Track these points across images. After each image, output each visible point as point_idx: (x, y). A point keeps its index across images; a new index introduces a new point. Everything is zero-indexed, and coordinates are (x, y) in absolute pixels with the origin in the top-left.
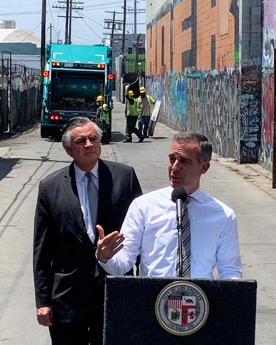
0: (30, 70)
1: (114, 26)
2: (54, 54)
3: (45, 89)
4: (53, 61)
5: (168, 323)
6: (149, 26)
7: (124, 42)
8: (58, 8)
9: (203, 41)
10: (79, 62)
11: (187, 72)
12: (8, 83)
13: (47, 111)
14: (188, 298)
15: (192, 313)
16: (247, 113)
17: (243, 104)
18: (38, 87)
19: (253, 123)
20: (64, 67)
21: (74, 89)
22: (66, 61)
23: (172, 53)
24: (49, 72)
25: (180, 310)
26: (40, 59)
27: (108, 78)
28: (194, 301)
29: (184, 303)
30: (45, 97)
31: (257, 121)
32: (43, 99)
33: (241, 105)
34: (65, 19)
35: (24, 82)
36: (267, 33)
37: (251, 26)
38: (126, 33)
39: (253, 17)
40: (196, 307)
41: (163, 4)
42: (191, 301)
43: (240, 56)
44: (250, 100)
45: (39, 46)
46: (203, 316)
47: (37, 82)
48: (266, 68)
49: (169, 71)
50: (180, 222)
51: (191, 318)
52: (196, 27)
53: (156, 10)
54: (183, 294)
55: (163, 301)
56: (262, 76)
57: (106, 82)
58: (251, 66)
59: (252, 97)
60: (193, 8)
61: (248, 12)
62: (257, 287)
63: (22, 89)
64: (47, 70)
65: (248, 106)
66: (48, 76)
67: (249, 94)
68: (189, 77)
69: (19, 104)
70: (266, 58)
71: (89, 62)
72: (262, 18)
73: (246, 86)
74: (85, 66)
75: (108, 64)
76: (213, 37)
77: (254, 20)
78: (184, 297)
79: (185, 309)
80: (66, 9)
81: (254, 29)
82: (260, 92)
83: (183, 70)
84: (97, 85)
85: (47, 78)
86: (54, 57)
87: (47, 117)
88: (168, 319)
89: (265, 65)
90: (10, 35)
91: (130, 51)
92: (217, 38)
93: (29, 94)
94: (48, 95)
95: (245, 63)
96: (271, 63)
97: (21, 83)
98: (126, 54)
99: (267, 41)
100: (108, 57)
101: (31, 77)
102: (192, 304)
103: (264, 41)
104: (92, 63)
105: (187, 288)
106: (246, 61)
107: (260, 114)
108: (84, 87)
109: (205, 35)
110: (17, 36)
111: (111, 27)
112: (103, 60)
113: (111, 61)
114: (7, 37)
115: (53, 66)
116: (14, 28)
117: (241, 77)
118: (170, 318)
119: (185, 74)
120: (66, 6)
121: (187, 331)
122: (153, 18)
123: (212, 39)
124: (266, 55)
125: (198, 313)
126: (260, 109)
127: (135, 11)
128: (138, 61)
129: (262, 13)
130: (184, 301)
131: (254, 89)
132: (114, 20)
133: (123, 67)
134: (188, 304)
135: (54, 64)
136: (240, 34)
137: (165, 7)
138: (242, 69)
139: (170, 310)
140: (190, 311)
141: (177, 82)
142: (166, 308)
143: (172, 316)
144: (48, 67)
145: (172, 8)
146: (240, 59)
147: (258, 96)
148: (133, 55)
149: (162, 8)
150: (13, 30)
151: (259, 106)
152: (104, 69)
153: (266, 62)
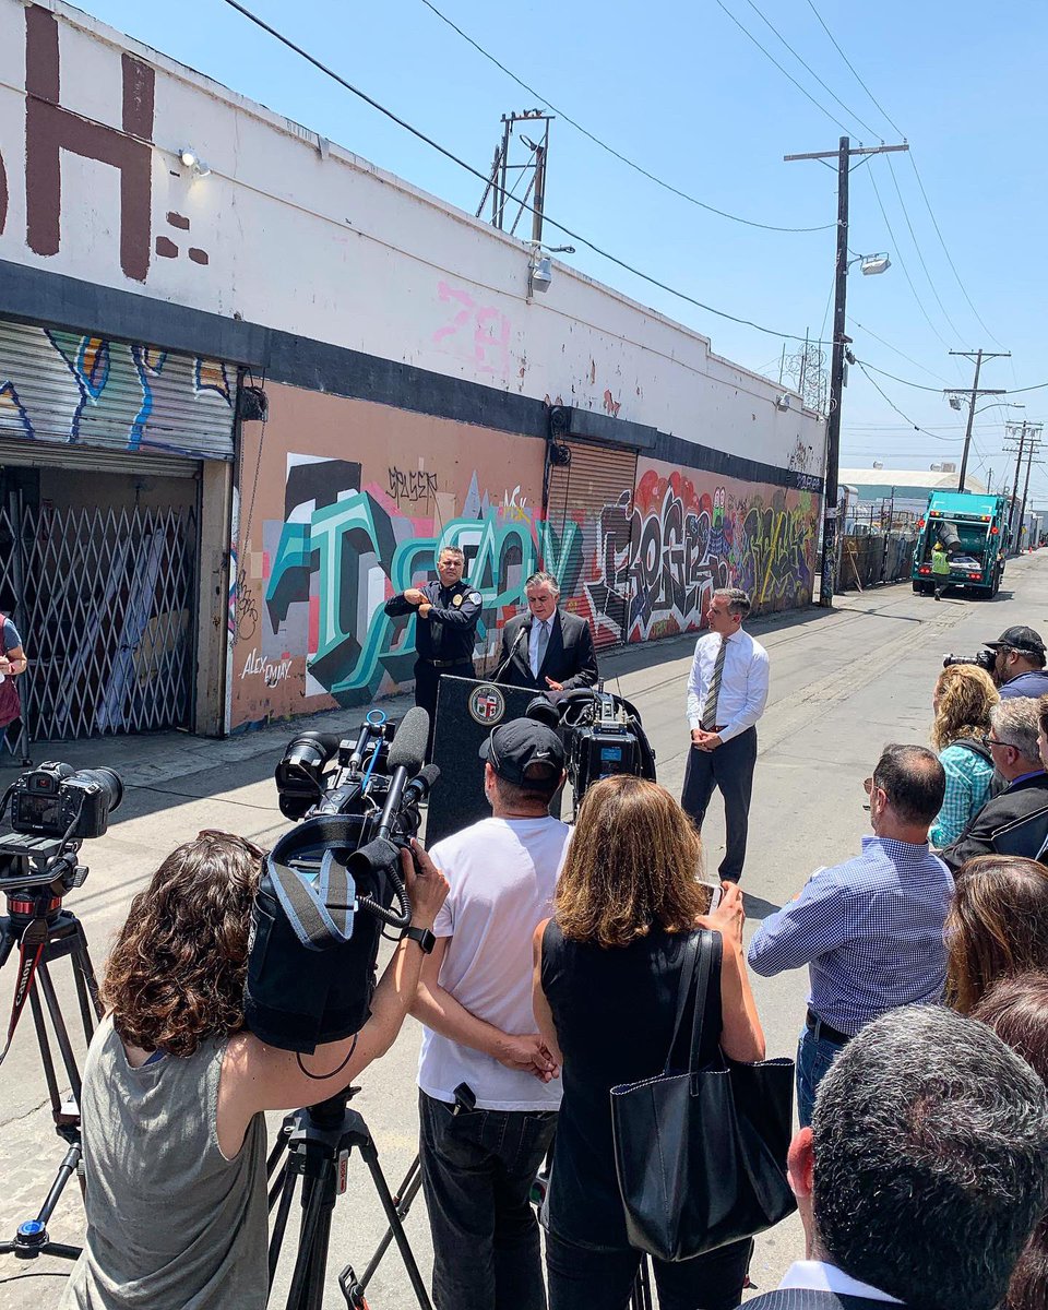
2: (935, 503)
5: (477, 715)
12: (888, 531)
13: (917, 563)
14: (491, 697)
15: (493, 709)
20: (944, 518)
25: (485, 706)
27: (990, 533)
28: (495, 700)
40: (497, 705)
46: (501, 712)
51: (492, 713)
55: (475, 698)
57: (988, 536)
74: (967, 518)
78: (487, 696)
79: (489, 705)
86: (934, 506)
87: (916, 569)
88: (477, 712)
94: (920, 546)
105: (491, 690)
112: (989, 512)
115: (931, 516)
125: (497, 710)
130: (488, 699)
134: (491, 702)
139: (479, 706)
142: (476, 703)
143: (480, 710)
152: (989, 521)
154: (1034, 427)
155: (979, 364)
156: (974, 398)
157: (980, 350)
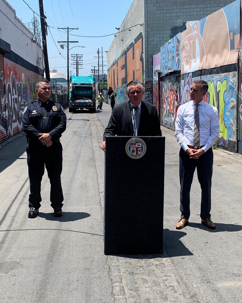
0: (64, 87)
1: (95, 71)
2: (73, 80)
3: (70, 93)
4: (73, 82)
5: (131, 154)
6: (108, 70)
7: (99, 77)
8: (73, 65)
9: (130, 73)
10: (83, 83)
11: (124, 86)
12: (56, 92)
13: (71, 102)
14: (138, 144)
15: (140, 150)
16: (148, 99)
17: (146, 95)
18: (67, 94)
19: (150, 103)
20: (77, 85)
21: (81, 93)
22: (78, 83)
23: (118, 79)
24: (71, 87)
25: (135, 149)
26: (67, 84)
27: (94, 89)
28: (141, 145)
29: (137, 146)
30: (70, 96)
31: (152, 102)
32: (69, 97)
33: (145, 96)
34: (76, 69)
35: (61, 92)
36: (155, 68)
37: (148, 65)
38: (99, 74)
39: (149, 62)
40: (142, 147)
41: (113, 61)
42: (139, 145)
43: (145, 77)
44: (149, 94)
45: (67, 79)
46: (144, 151)
47: (66, 92)
48: (155, 81)
49: (117, 86)
50: (134, 117)
51: (139, 152)
52: (127, 68)
53: (111, 64)
54: (136, 143)
55: (128, 146)
56: (153, 84)
57: (93, 90)
58: (149, 81)
59: (149, 93)
60: (125, 61)
61: (147, 60)
62: (165, 139)
63: (61, 94)
64: (71, 86)
65: (148, 96)
66: (71, 88)
67: (148, 92)
68: (125, 88)
69: (60, 100)
70: (154, 77)
71: (87, 83)
72: (153, 62)
73: (147, 89)
74: (85, 84)
75: (94, 83)
76: (134, 71)
77: (149, 63)
78: (136, 144)
79: (137, 148)
80: (76, 65)
81: (149, 66)
82: (152, 91)
83: (122, 85)
84: (90, 91)
85: (70, 89)
86: (73, 81)
87: (71, 104)
88: (130, 153)
89: (154, 80)
90: (55, 75)
91: (101, 81)
92: (135, 71)
93: (63, 96)
94: (71, 95)
95: (146, 80)
96: (157, 79)
97: (60, 92)
98: (100, 82)
99: (155, 71)
100: (94, 81)
101: (64, 90)
102: (140, 147)
103: (154, 71)
104: (88, 83)
105: (138, 140)
106: (147, 79)
107: (153, 99)
108: (85, 92)
109: (131, 71)
110: (58, 75)
111: (94, 72)
112: (92, 82)
113: (95, 82)
114: (54, 76)
115: (73, 85)
116: (57, 72)
117: (145, 85)
118: (131, 152)
119: (123, 87)
120: (76, 64)
121: (138, 157)
122: (110, 67)
123: (133, 72)
124: (154, 76)
125: (142, 150)
126: (152, 97)
127: (103, 66)
128: (104, 84)
129: (152, 60)
130: (137, 145)
131: (150, 90)
132: (94, 69)
133: (99, 87)
134: (138, 147)
135: (73, 84)
136: (144, 69)
137: (114, 62)
138: (145, 82)
139: (131, 149)
140: (139, 149)
141: (120, 90)
142: (130, 148)
143: (132, 151)
144: (71, 85)
145: (117, 62)
146: (145, 78)
147: (152, 92)
148: (103, 82)
149: (113, 62)
150: (56, 73)
151: (152, 96)
152: (92, 85)
153: (155, 79)
154: (80, 56)
155: (68, 32)
156: (68, 44)
157: (68, 27)
